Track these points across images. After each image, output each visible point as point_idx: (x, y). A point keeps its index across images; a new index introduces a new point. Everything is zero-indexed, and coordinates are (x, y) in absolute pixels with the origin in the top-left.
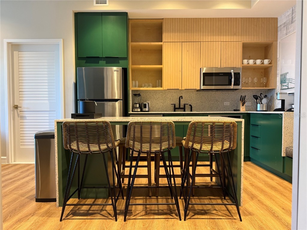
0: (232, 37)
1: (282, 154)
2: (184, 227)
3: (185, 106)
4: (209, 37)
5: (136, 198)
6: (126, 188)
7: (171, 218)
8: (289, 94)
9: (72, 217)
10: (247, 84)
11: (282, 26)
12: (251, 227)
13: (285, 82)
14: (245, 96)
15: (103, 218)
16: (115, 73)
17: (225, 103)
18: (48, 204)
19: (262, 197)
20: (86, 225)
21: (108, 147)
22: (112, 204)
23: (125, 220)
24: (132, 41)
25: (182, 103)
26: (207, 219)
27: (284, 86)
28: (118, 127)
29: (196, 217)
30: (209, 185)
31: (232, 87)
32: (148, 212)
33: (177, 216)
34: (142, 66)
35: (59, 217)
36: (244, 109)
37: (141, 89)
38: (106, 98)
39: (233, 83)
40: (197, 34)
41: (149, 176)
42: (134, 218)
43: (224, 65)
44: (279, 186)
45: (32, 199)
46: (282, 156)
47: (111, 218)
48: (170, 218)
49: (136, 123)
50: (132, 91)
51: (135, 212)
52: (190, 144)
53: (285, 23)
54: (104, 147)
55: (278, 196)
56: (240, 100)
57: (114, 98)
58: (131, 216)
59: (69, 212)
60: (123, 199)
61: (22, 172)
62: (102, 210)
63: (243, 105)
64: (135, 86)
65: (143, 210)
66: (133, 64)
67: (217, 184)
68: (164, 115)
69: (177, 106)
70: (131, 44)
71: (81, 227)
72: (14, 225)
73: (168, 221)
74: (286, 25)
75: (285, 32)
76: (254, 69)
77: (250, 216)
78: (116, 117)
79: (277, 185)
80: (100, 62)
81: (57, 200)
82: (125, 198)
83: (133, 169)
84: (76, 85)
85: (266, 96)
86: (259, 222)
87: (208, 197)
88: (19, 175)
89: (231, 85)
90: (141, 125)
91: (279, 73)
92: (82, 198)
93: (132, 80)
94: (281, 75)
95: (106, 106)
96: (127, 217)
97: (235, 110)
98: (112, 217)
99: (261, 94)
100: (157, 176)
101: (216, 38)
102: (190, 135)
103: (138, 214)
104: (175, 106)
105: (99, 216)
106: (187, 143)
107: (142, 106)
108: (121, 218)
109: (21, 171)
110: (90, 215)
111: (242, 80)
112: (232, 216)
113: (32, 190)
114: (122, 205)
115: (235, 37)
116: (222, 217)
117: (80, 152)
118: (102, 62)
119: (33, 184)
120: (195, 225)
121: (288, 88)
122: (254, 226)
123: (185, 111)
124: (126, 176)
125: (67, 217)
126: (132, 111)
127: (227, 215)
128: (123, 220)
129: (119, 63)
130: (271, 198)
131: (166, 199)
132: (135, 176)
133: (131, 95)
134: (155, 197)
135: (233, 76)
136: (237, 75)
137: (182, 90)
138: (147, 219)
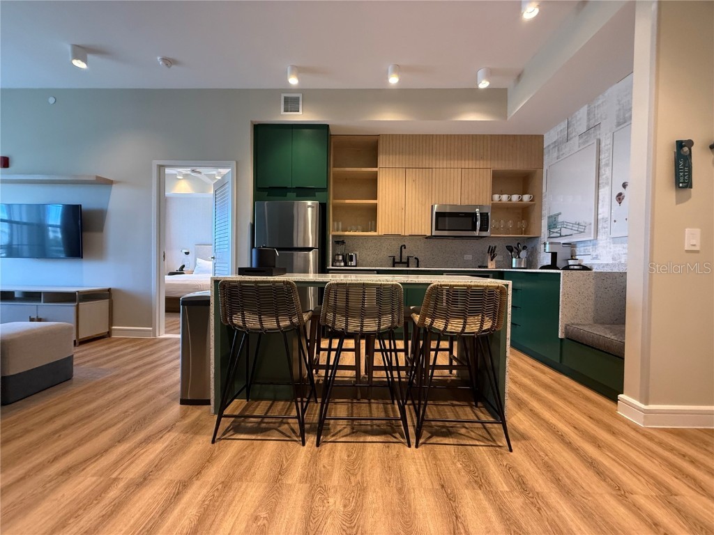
0: (478, 162)
1: (560, 334)
2: (417, 461)
3: (408, 259)
4: (445, 162)
5: (337, 400)
6: (321, 382)
7: (393, 442)
8: (563, 244)
9: (231, 435)
10: (497, 229)
11: (551, 147)
12: (530, 464)
13: (556, 227)
14: (495, 247)
15: (282, 438)
16: (310, 209)
17: (465, 256)
18: (198, 409)
19: (535, 405)
20: (254, 452)
21: (292, 323)
22: (298, 417)
23: (318, 445)
24: (334, 167)
25: (405, 255)
26: (453, 445)
27: (553, 232)
28: (311, 290)
29: (434, 440)
30: (447, 380)
31: (477, 233)
32: (356, 427)
33: (403, 437)
34: (347, 201)
35: (210, 434)
36: (494, 266)
37: (347, 233)
38: (295, 246)
39: (478, 228)
40: (427, 158)
41: (356, 368)
42: (332, 439)
43: (465, 202)
44: (557, 384)
45: (174, 400)
46: (560, 337)
47: (296, 439)
48: (391, 441)
49: (337, 284)
50: (333, 236)
51: (335, 428)
52: (428, 320)
53: (555, 142)
54: (285, 323)
55: (560, 403)
56: (488, 252)
57: (307, 246)
58: (328, 435)
59: (229, 424)
60: (317, 402)
61: (171, 352)
62: (282, 423)
63: (492, 260)
64: (338, 231)
65: (347, 425)
66: (334, 198)
67: (459, 379)
68: (379, 272)
69: (397, 260)
70: (333, 170)
71: (244, 456)
72: (135, 448)
73: (388, 447)
74: (557, 145)
75: (555, 155)
76: (507, 208)
77: (523, 442)
78: (308, 273)
79: (553, 382)
80: (288, 194)
81: (212, 402)
82: (319, 400)
83: (333, 354)
84: (253, 226)
85: (524, 248)
86: (541, 453)
87: (449, 402)
88: (166, 356)
89: (475, 230)
90: (347, 287)
91: (546, 213)
92: (252, 399)
93: (334, 221)
94: (549, 217)
95: (295, 257)
96: (321, 437)
97: (480, 267)
98: (297, 437)
99: (518, 244)
100: (370, 367)
101: (455, 163)
102: (427, 306)
103: (340, 431)
104: (394, 259)
105: (276, 435)
106: (422, 319)
107: (347, 259)
108: (311, 439)
109: (169, 350)
110: (262, 432)
111: (492, 223)
112: (494, 441)
113: (175, 384)
114: (314, 415)
115: (482, 162)
116: (477, 443)
117: (248, 331)
118: (291, 195)
119: (178, 375)
120: (435, 457)
121: (561, 236)
122: (536, 462)
123: (408, 267)
124: (322, 367)
125: (224, 434)
126: (333, 266)
127: (485, 438)
128: (315, 443)
129: (315, 196)
130: (550, 407)
131: (383, 404)
132: (337, 367)
133: (331, 243)
134: (366, 401)
135: (479, 218)
136: (484, 217)
137: (405, 236)
138: (353, 442)
